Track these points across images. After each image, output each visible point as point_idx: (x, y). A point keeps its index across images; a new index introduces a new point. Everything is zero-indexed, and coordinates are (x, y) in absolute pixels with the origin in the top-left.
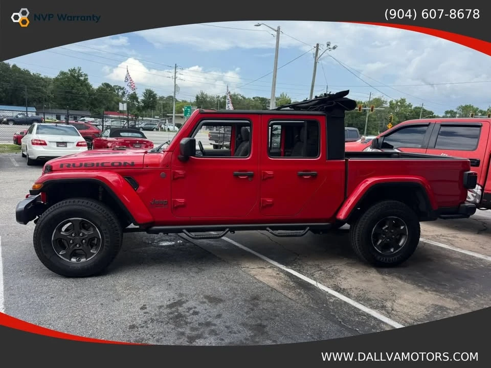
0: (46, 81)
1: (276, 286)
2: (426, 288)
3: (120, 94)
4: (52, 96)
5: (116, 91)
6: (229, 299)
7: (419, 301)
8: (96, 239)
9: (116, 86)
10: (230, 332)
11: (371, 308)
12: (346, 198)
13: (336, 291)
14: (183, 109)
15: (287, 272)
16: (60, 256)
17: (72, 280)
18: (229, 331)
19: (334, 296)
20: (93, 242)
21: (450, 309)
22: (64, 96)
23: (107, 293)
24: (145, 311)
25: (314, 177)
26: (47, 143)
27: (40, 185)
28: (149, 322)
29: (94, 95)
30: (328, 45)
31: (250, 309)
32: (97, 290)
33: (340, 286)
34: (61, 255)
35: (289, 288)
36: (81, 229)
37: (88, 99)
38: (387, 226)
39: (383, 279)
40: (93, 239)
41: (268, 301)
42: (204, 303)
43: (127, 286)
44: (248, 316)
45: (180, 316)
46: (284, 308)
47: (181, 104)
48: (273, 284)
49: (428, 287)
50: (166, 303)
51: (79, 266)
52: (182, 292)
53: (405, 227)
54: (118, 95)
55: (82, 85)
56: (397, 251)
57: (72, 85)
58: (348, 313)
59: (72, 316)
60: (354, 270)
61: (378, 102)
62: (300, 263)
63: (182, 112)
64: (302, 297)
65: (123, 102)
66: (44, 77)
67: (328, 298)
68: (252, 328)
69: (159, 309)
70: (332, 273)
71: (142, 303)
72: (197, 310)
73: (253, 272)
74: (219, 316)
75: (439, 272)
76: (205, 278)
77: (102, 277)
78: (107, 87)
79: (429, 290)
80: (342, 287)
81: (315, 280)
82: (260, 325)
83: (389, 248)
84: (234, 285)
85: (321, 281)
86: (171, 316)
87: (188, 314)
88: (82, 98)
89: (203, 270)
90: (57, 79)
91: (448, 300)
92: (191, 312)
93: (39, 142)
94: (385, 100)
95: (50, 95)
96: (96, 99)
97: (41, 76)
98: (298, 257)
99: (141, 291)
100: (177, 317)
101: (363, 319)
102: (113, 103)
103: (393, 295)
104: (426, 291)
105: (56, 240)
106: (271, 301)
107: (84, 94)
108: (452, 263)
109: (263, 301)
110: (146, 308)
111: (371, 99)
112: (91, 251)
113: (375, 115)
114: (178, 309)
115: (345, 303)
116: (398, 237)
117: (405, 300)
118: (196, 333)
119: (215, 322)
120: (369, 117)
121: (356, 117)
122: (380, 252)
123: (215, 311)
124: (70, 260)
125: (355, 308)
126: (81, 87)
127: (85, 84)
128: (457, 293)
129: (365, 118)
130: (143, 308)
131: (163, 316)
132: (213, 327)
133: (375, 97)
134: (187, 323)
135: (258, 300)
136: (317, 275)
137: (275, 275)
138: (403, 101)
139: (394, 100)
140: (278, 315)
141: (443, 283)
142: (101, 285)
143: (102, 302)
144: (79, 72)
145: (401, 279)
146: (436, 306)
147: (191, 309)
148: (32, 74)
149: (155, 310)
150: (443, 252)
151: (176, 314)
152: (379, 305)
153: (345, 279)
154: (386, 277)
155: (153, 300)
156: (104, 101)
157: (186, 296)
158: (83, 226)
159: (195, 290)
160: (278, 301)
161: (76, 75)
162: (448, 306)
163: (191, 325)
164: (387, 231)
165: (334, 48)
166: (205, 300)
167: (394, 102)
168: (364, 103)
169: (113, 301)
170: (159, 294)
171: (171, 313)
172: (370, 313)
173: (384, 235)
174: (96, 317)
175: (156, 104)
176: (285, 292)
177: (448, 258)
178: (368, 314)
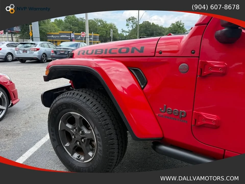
0: (165, 29)
16: (65, 147)
57: (176, 30)
90: (170, 28)
105: (63, 131)
112: (89, 153)
126: (180, 30)
127: (182, 28)
148: (159, 26)
161: (179, 24)
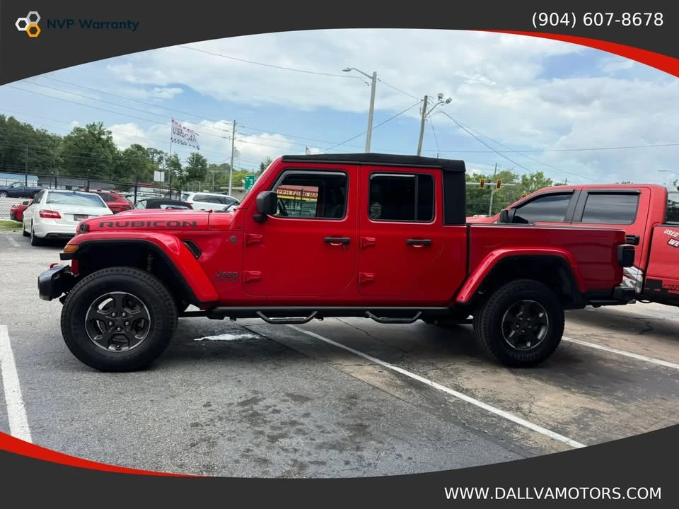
0: (54, 141)
1: (378, 385)
2: (573, 390)
3: (156, 159)
4: (62, 160)
5: (151, 156)
6: (319, 398)
7: (563, 403)
8: (143, 321)
9: (151, 149)
10: (322, 432)
11: (503, 410)
12: (468, 275)
13: (458, 390)
14: (243, 181)
15: (392, 370)
16: (94, 342)
17: (108, 374)
18: (320, 430)
19: (455, 397)
20: (139, 325)
21: (604, 413)
22: (78, 161)
23: (158, 389)
24: (210, 408)
25: (427, 245)
26: (61, 215)
27: (74, 246)
28: (216, 420)
29: (120, 159)
30: (440, 98)
31: (347, 408)
32: (143, 385)
33: (461, 386)
34: (96, 341)
35: (396, 387)
36: (124, 307)
37: (112, 165)
38: (521, 313)
39: (518, 380)
40: (139, 321)
41: (369, 400)
42: (286, 401)
43: (183, 382)
44: (344, 415)
45: (255, 414)
46: (390, 408)
47: (239, 175)
48: (374, 383)
49: (575, 389)
50: (236, 400)
51: (119, 356)
52: (256, 389)
53: (544, 314)
54: (153, 162)
55: (103, 147)
56: (535, 346)
57: (90, 146)
58: (474, 415)
59: (115, 413)
60: (479, 370)
61: (507, 176)
62: (408, 360)
63: (241, 185)
64: (414, 396)
65: (160, 171)
66: (51, 135)
67: (446, 398)
68: (350, 428)
69: (228, 406)
70: (451, 373)
71: (205, 400)
72: (277, 408)
73: (347, 369)
74: (307, 415)
75: (590, 374)
76: (286, 375)
77: (148, 372)
78: (138, 150)
79: (577, 393)
80: (465, 387)
81: (429, 378)
82: (361, 425)
83: (525, 343)
84: (324, 383)
85: (437, 380)
86: (244, 414)
87: (266, 412)
88: (103, 165)
89: (283, 366)
90: (69, 138)
91: (602, 403)
92: (270, 410)
93: (51, 214)
94: (516, 174)
95: (59, 158)
96: (122, 166)
97: (47, 133)
98: (406, 355)
99: (202, 387)
100: (252, 415)
101: (492, 421)
102: (146, 171)
103: (531, 396)
104: (573, 393)
105: (91, 321)
106: (373, 400)
107: (106, 157)
108: (607, 365)
109: (363, 400)
110: (210, 405)
111: (497, 174)
112: (136, 337)
113: (502, 193)
114: (252, 408)
115: (469, 404)
116: (536, 328)
117: (547, 402)
118: (278, 432)
119: (302, 420)
120: (494, 196)
121: (477, 196)
122: (513, 346)
123: (301, 409)
124: (108, 348)
125: (482, 409)
126: (103, 149)
127: (108, 145)
128: (612, 396)
129: (490, 197)
130: (208, 405)
131: (233, 414)
132: (300, 427)
133: (502, 170)
134: (265, 422)
135: (356, 398)
136: (431, 373)
137: (376, 372)
138: (540, 175)
139: (528, 174)
140: (383, 415)
141: (594, 386)
142: (149, 380)
143: (152, 399)
144: (100, 128)
145: (541, 380)
146: (585, 409)
147: (270, 407)
148: (35, 130)
149: (223, 407)
150: (595, 353)
151: (251, 412)
152: (514, 407)
153: (468, 378)
154: (522, 378)
155: (219, 397)
156: (134, 169)
157: (262, 394)
158: (127, 302)
159: (274, 387)
160: (383, 400)
161: (96, 132)
162: (601, 409)
163: (271, 424)
164: (521, 319)
165: (448, 101)
166: (287, 398)
167: (528, 177)
168: (488, 177)
169: (167, 398)
170: (226, 391)
171: (243, 411)
172: (500, 414)
173: (518, 324)
174: (146, 414)
175: (205, 174)
176: (392, 391)
177: (601, 359)
178: (499, 416)
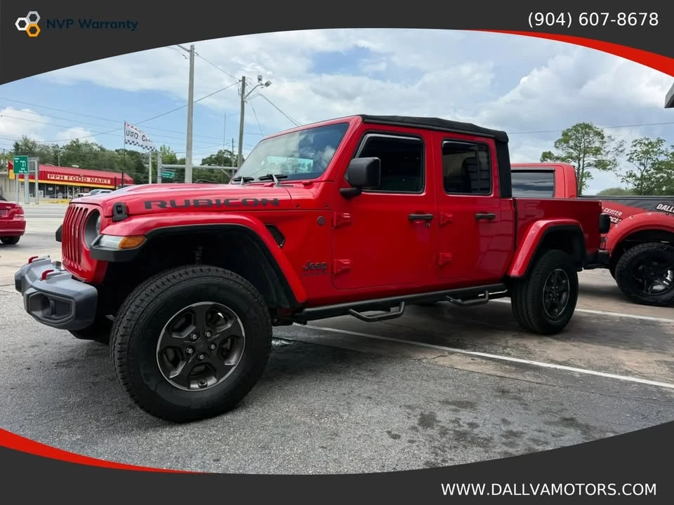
8: (229, 340)
12: (516, 249)
16: (170, 382)
25: (490, 220)
27: (141, 239)
30: (260, 80)
34: (173, 379)
36: (207, 323)
42: (457, 410)
50: (412, 422)
51: (205, 396)
56: (561, 312)
64: (546, 379)
67: (569, 374)
109: (517, 393)
112: (227, 363)
116: (560, 295)
124: (188, 387)
137: (471, 361)
147: (457, 421)
165: (267, 84)
173: (551, 293)
